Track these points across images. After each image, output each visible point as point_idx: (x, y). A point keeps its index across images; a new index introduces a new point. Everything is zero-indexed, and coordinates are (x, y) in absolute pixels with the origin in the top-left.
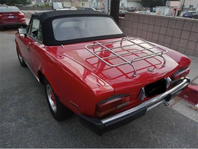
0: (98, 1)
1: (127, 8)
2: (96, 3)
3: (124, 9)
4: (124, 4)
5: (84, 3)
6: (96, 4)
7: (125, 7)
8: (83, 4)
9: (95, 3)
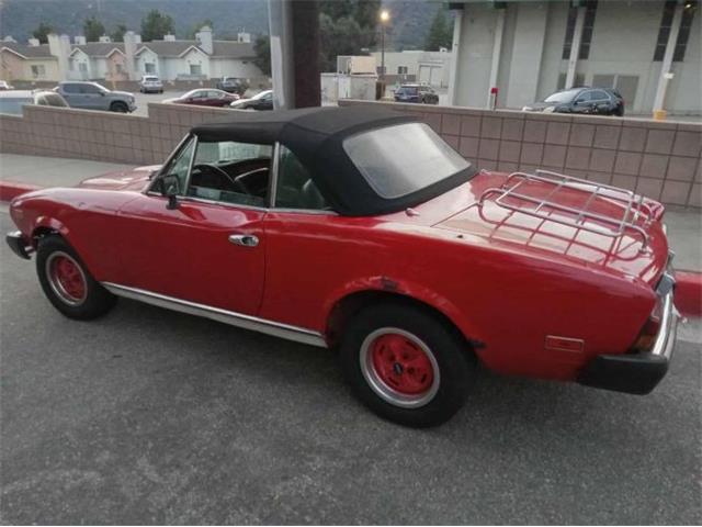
0: (95, 59)
1: (212, 80)
2: (88, 63)
3: (201, 83)
4: (199, 66)
5: (42, 66)
6: (89, 68)
7: (205, 76)
8: (35, 69)
9: (84, 65)
